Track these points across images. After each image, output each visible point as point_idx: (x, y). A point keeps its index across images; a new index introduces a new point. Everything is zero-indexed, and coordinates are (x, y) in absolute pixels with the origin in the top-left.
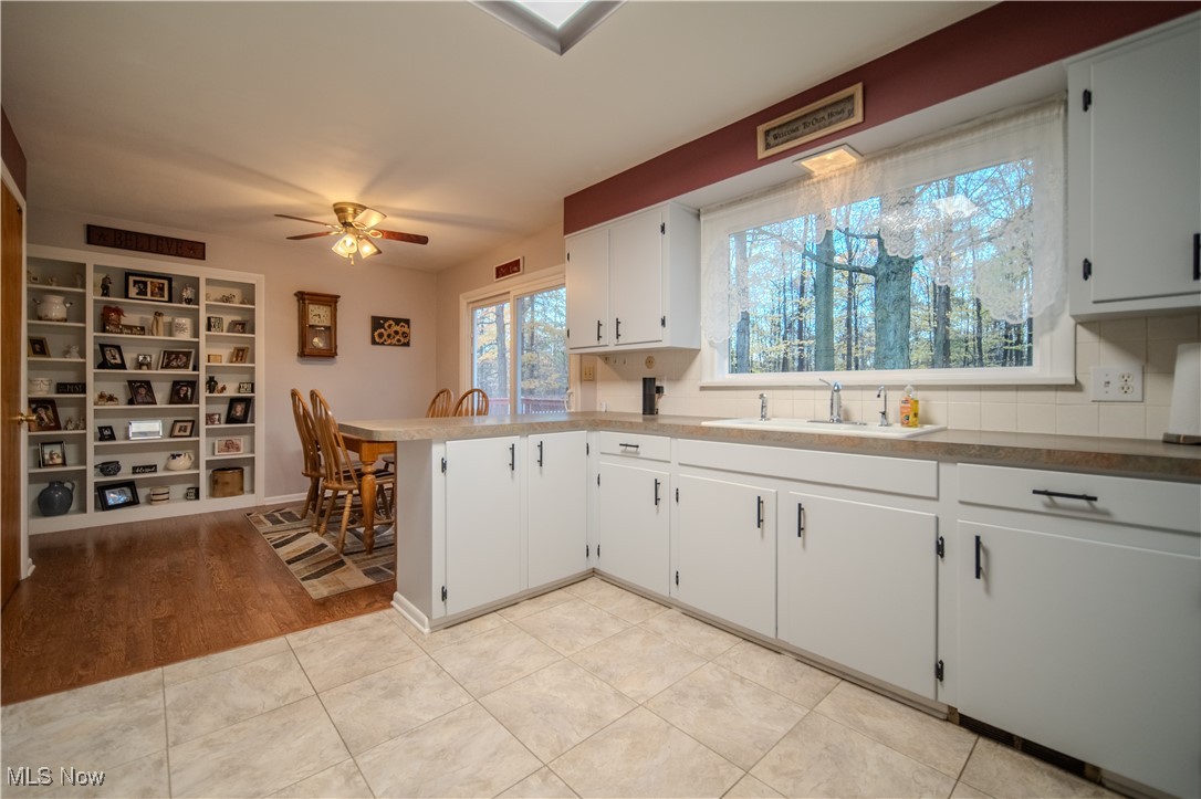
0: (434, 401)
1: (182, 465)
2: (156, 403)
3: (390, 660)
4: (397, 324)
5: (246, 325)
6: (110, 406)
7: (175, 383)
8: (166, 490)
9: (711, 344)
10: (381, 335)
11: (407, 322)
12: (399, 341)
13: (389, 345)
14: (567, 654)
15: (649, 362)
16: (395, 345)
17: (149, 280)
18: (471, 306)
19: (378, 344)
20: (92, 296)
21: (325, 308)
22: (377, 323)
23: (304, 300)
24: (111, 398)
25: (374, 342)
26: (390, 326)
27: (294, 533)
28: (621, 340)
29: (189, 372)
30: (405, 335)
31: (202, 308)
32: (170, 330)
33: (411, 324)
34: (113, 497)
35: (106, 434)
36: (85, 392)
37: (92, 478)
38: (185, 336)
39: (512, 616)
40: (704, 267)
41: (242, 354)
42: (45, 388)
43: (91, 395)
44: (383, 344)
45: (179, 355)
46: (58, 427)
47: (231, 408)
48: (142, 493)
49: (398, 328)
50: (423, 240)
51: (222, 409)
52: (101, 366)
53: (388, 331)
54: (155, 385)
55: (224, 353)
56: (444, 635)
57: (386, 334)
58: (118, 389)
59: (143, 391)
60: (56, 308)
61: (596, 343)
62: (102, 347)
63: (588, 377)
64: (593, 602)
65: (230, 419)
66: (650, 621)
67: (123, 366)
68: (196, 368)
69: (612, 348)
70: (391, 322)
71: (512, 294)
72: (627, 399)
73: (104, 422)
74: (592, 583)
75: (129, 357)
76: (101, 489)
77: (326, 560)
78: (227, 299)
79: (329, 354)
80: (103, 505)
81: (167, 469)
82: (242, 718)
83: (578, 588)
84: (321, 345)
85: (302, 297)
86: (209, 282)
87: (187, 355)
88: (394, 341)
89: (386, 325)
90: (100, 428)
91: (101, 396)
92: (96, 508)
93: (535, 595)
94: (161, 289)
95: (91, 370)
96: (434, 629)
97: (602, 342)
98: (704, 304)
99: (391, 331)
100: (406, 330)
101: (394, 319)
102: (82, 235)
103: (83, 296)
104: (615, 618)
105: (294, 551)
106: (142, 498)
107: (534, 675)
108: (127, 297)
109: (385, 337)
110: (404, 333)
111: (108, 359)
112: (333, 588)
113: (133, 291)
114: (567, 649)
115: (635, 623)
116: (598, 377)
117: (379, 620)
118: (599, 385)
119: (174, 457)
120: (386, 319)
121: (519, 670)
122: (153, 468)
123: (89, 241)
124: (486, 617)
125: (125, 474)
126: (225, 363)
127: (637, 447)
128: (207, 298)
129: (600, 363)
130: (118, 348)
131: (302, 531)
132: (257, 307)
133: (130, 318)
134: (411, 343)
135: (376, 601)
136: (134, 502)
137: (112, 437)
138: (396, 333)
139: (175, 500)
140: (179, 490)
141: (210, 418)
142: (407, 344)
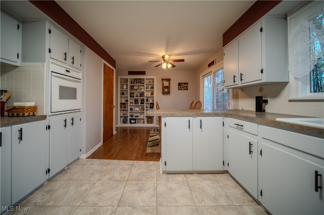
0: (191, 104)
1: (142, 116)
2: (138, 104)
3: (147, 178)
4: (185, 84)
5: (152, 88)
6: (132, 104)
7: (142, 100)
8: (139, 121)
9: (296, 79)
10: (180, 87)
11: (187, 83)
12: (185, 89)
13: (183, 90)
14: (197, 204)
15: (261, 90)
16: (184, 90)
17: (137, 80)
18: (203, 77)
19: (180, 90)
20: (129, 84)
21: (168, 82)
22: (180, 84)
23: (163, 81)
24: (132, 103)
25: (179, 89)
26: (183, 85)
27: (155, 135)
28: (243, 81)
29: (143, 98)
30: (187, 87)
31: (145, 84)
32: (141, 89)
33: (189, 84)
34: (132, 121)
35: (131, 109)
36: (128, 102)
37: (129, 117)
38: (143, 91)
39: (188, 178)
40: (290, 41)
41: (152, 94)
42: (124, 101)
43: (129, 102)
44: (181, 90)
45: (142, 94)
46: (125, 108)
47: (151, 105)
48: (137, 121)
49: (185, 85)
50: (183, 60)
51: (149, 105)
52: (131, 97)
53: (182, 86)
54: (139, 100)
55: (149, 94)
56: (165, 176)
57: (182, 87)
58: (133, 101)
59: (137, 101)
60: (125, 87)
61: (233, 84)
62: (131, 93)
63: (236, 97)
64: (221, 185)
65: (151, 108)
66: (244, 207)
67: (134, 97)
68: (144, 97)
69: (240, 85)
70: (183, 84)
71: (213, 72)
72: (249, 105)
73: (131, 107)
74: (225, 176)
75: (135, 95)
76: (131, 119)
77: (156, 143)
78: (150, 82)
79: (168, 93)
80: (131, 123)
81: (140, 117)
82: (112, 180)
83: (218, 176)
84: (167, 91)
85: (163, 80)
86: (146, 79)
87: (143, 94)
88: (184, 89)
89: (182, 85)
90: (131, 108)
91: (131, 102)
92: (130, 123)
93: (200, 173)
94: (139, 82)
95: (129, 98)
96: (164, 172)
97: (236, 83)
98: (290, 59)
99: (183, 86)
100: (187, 86)
101: (184, 83)
102: (128, 73)
103: (128, 84)
104: (227, 197)
105: (152, 139)
106: (137, 122)
107: (180, 207)
108: (134, 84)
109: (182, 88)
110: (186, 86)
111: (132, 95)
112: (152, 151)
113: (135, 82)
114: (199, 202)
115: (236, 204)
116: (239, 96)
117: (154, 164)
118: (240, 100)
119: (141, 115)
120: (182, 83)
121: (177, 202)
122: (138, 116)
123: (129, 74)
124: (180, 175)
125: (134, 117)
126: (149, 96)
127: (242, 126)
128: (146, 82)
129: (240, 91)
130: (133, 93)
131: (157, 134)
132: (154, 83)
133: (135, 88)
134: (188, 89)
135: (157, 158)
136: (135, 123)
137: (132, 110)
138: (184, 86)
139: (142, 123)
140: (142, 121)
141: (146, 107)
142: (187, 89)
